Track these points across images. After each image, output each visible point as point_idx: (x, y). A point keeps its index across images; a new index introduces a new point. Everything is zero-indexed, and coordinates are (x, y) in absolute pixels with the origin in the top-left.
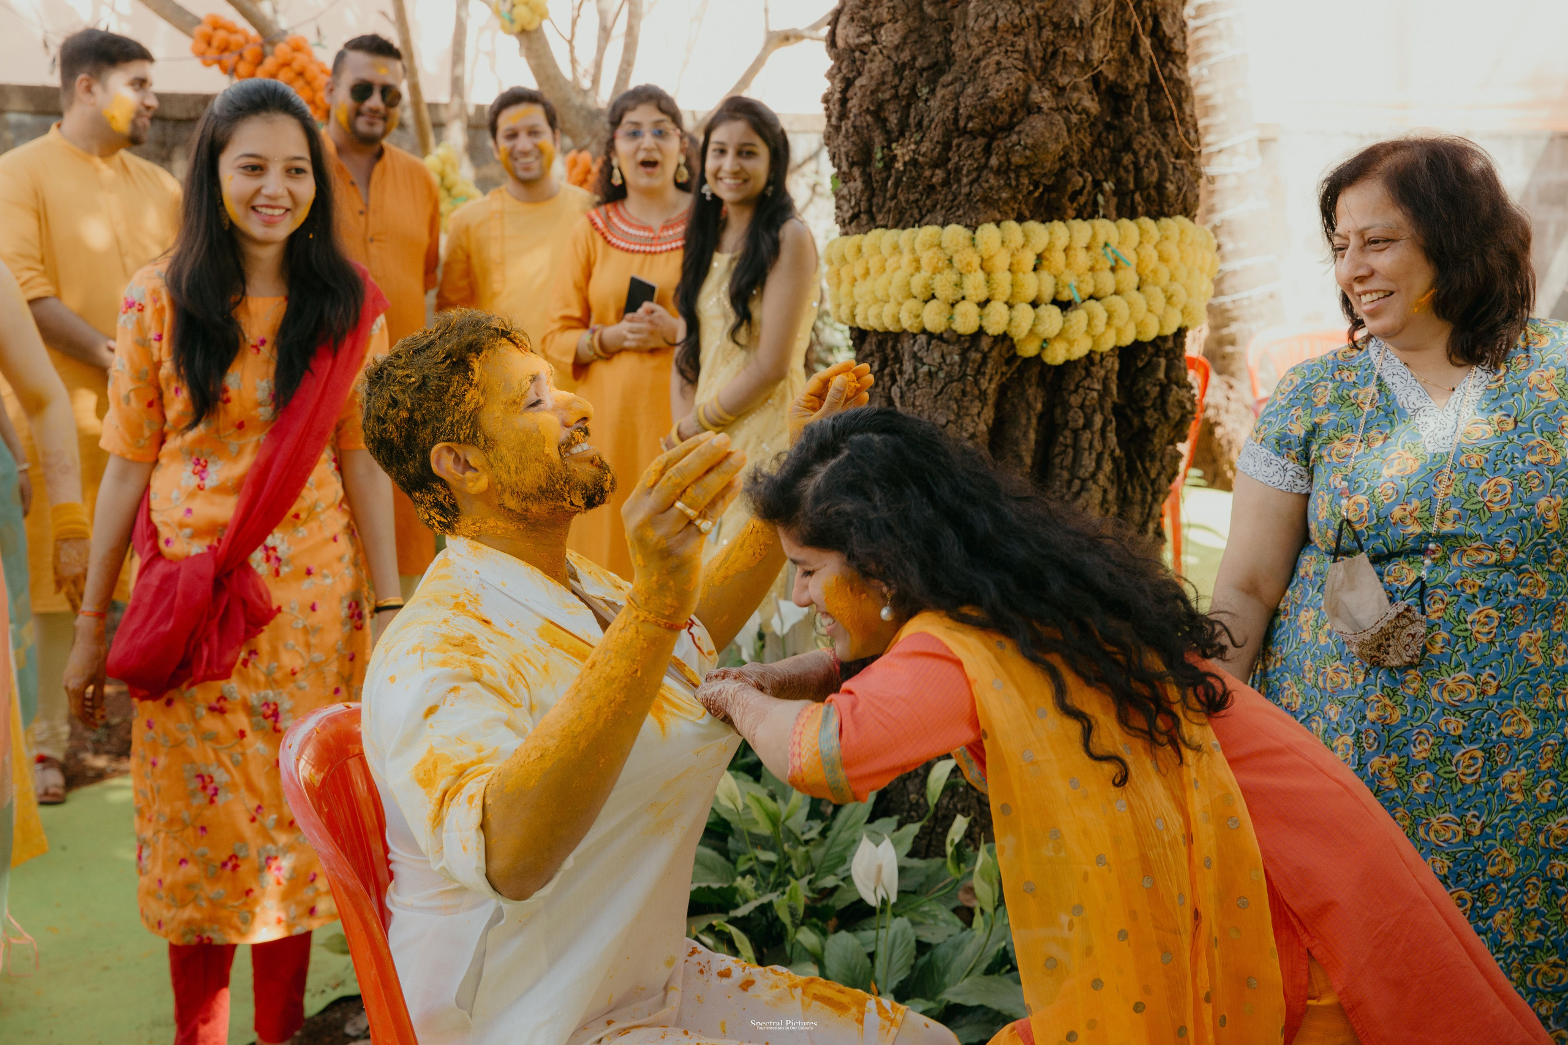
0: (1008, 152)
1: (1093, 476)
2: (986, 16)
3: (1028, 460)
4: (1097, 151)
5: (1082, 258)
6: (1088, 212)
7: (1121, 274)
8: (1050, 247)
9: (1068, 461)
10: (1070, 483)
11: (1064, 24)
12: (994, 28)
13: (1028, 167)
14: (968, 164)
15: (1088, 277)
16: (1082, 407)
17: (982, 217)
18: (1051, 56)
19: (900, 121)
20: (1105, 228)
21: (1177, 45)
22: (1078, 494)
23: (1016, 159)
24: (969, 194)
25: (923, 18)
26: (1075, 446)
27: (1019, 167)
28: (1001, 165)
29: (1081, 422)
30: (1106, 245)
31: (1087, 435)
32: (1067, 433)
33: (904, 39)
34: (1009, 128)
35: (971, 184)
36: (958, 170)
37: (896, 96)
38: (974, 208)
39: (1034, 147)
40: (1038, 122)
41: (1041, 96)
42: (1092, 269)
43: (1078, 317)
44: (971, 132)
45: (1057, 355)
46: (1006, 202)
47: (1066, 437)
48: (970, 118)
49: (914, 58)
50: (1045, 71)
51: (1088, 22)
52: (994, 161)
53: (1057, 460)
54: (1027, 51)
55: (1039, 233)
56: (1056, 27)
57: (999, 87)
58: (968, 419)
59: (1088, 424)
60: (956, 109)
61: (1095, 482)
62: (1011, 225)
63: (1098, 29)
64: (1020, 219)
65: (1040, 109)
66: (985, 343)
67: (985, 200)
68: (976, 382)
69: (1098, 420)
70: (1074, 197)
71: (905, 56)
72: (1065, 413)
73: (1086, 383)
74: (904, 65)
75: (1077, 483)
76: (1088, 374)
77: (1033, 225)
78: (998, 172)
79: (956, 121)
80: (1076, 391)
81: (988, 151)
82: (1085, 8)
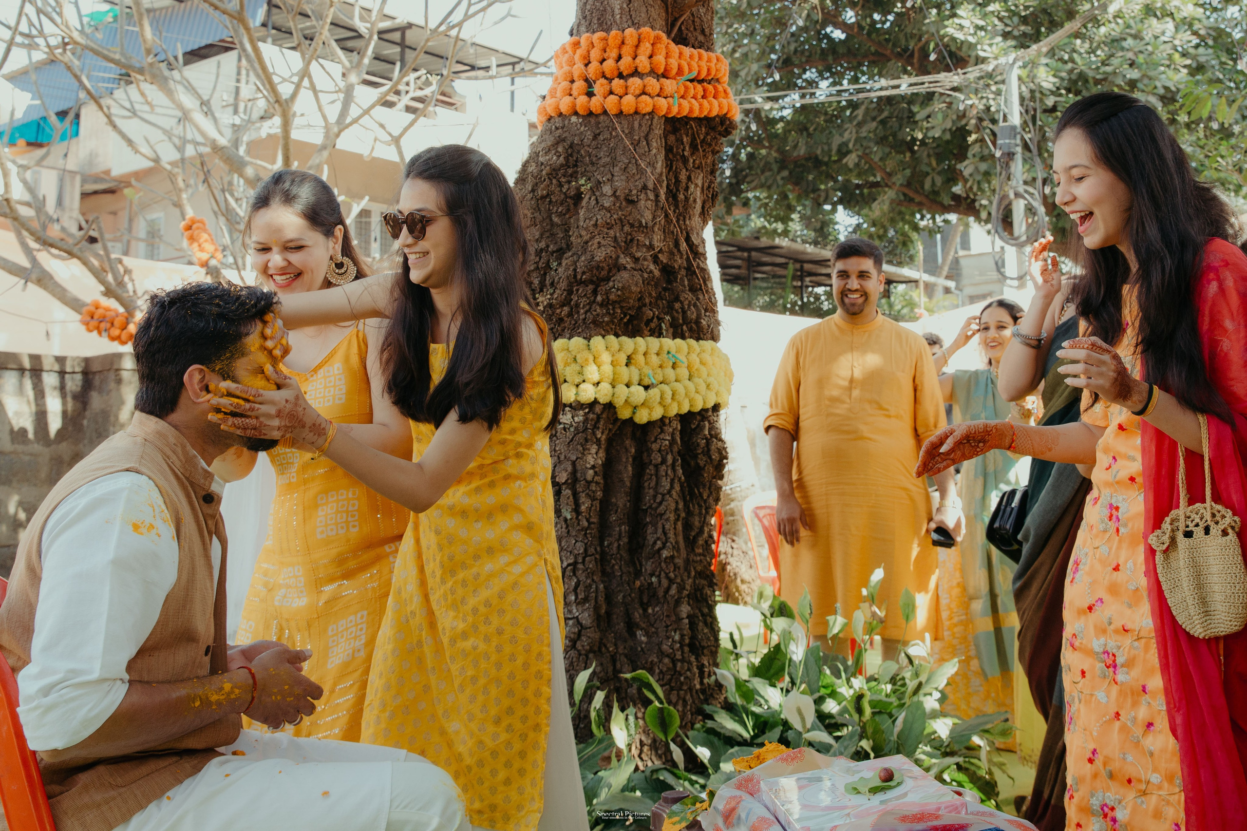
0: (608, 293)
1: (669, 492)
2: (590, 219)
3: (628, 484)
4: (659, 302)
5: (654, 360)
6: (657, 333)
7: (678, 370)
8: (635, 351)
9: (653, 484)
10: (655, 497)
11: (637, 224)
12: (596, 225)
13: (619, 302)
14: (583, 301)
15: (659, 371)
16: (660, 451)
17: (593, 333)
18: (630, 242)
19: (540, 282)
20: (669, 343)
21: (701, 250)
22: (660, 503)
23: (612, 297)
24: (584, 319)
25: (552, 224)
26: (657, 475)
27: (615, 302)
28: (603, 300)
29: (660, 459)
30: (668, 353)
31: (664, 467)
32: (651, 467)
33: (542, 235)
34: (607, 279)
35: (586, 313)
36: (577, 305)
37: (537, 268)
38: (588, 328)
39: (623, 288)
40: (625, 275)
41: (624, 260)
42: (661, 367)
43: (654, 392)
44: (584, 282)
45: (642, 417)
46: (607, 323)
47: (651, 470)
48: (584, 273)
49: (548, 246)
50: (627, 249)
51: (650, 224)
52: (599, 298)
53: (646, 484)
54: (615, 237)
55: (628, 343)
56: (632, 226)
57: (600, 255)
58: (590, 457)
59: (664, 461)
60: (575, 270)
61: (671, 496)
62: (611, 338)
63: (656, 229)
64: (617, 335)
65: (625, 268)
66: (598, 409)
67: (594, 322)
68: (594, 434)
69: (670, 458)
70: (647, 324)
71: (542, 245)
72: (649, 456)
73: (661, 436)
74: (542, 250)
75: (659, 497)
76: (662, 431)
77: (624, 339)
78: (601, 305)
79: (575, 276)
80: (655, 441)
81: (595, 292)
82: (648, 216)
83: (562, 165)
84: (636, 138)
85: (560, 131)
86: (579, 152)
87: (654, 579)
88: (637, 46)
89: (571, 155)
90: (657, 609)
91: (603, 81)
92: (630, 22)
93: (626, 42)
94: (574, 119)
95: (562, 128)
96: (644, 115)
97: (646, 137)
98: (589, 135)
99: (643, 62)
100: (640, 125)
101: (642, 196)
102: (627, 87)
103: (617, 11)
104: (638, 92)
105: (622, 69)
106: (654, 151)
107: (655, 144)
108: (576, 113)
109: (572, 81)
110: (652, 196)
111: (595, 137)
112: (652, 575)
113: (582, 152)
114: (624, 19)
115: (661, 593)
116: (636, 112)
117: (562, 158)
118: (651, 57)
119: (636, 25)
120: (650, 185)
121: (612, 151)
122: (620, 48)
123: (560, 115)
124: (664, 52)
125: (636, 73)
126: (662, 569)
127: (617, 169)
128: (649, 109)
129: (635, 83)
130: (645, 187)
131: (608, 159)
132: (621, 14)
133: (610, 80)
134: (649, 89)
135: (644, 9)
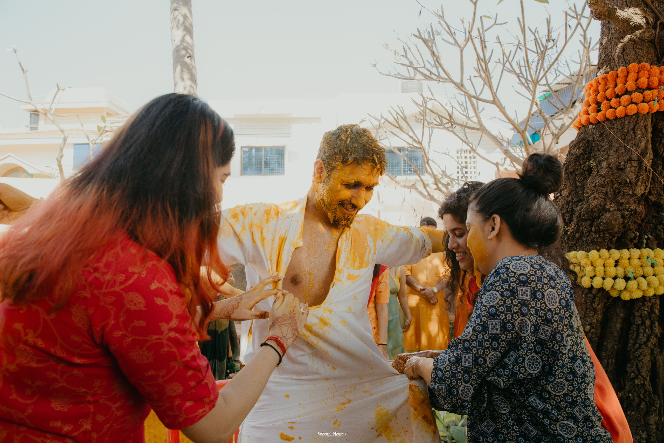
0: (598, 225)
1: (645, 343)
2: (592, 183)
3: (616, 335)
5: (636, 262)
6: (638, 246)
7: (656, 268)
8: (621, 257)
9: (634, 337)
10: (634, 345)
11: (623, 182)
12: (595, 186)
13: (607, 230)
14: (585, 230)
15: (640, 269)
16: (641, 316)
17: (591, 248)
18: (617, 193)
19: (569, 219)
20: (647, 252)
22: (637, 350)
23: (601, 228)
24: (587, 240)
25: (576, 186)
26: (638, 331)
27: (603, 231)
28: (596, 230)
29: (640, 322)
30: (648, 257)
31: (643, 327)
32: (634, 326)
33: (570, 193)
34: (599, 217)
35: (587, 236)
36: (583, 232)
37: (567, 212)
38: (589, 245)
39: (606, 223)
40: (608, 215)
41: (611, 206)
42: (642, 266)
43: (633, 284)
44: (585, 220)
45: (626, 296)
46: (601, 242)
47: (634, 328)
48: (584, 215)
49: (573, 199)
50: (615, 198)
51: (633, 181)
52: (593, 229)
53: (630, 336)
54: (607, 192)
55: (616, 253)
56: (620, 184)
57: (593, 204)
58: (588, 318)
59: (643, 323)
60: (581, 213)
61: (646, 346)
62: (604, 251)
64: (609, 249)
65: (609, 210)
66: (594, 292)
67: (592, 242)
68: (592, 305)
69: (648, 322)
70: (631, 240)
71: (570, 199)
72: (634, 318)
73: (642, 308)
74: (570, 201)
75: (637, 345)
76: (644, 305)
77: (613, 251)
78: (595, 232)
79: (580, 216)
80: (638, 311)
81: (591, 225)
82: (632, 176)
83: (581, 154)
84: (626, 130)
85: (583, 135)
86: (592, 145)
87: (630, 395)
88: (627, 76)
89: (588, 147)
90: (633, 413)
91: (605, 102)
92: (624, 64)
93: (619, 76)
94: (590, 127)
95: (584, 133)
96: (632, 116)
97: (633, 129)
98: (598, 134)
99: (630, 85)
100: (629, 122)
101: (628, 165)
102: (620, 102)
103: (616, 59)
104: (626, 103)
105: (617, 92)
106: (639, 136)
107: (639, 132)
108: (591, 123)
109: (590, 105)
110: (635, 164)
111: (601, 135)
112: (630, 392)
113: (593, 145)
114: (621, 62)
115: (634, 404)
116: (626, 115)
117: (581, 150)
118: (637, 80)
119: (627, 63)
120: (635, 157)
121: (610, 141)
122: (616, 80)
123: (583, 126)
124: (647, 75)
125: (627, 92)
126: (635, 391)
127: (612, 151)
128: (635, 111)
129: (625, 98)
130: (630, 160)
131: (607, 147)
132: (619, 60)
133: (609, 100)
134: (634, 100)
135: (633, 52)
